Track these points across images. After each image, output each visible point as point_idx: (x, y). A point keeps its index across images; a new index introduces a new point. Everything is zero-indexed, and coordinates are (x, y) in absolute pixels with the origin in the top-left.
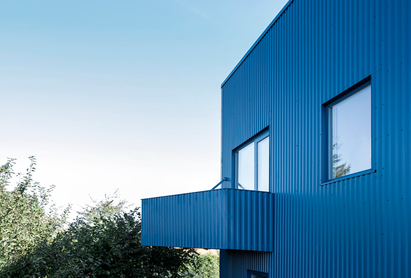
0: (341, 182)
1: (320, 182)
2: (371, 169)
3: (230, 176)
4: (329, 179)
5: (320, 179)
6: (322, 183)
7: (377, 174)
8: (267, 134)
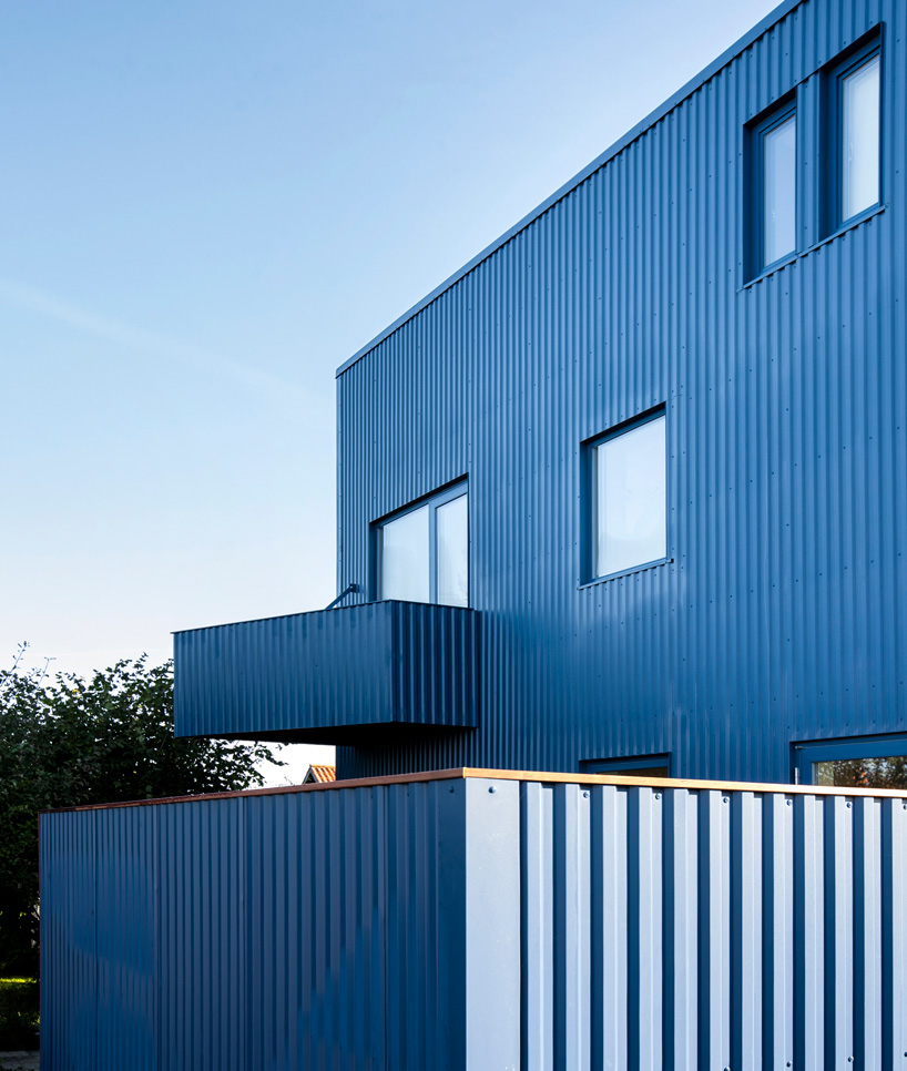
0: (616, 581)
1: (578, 583)
2: (666, 558)
3: (364, 582)
4: (594, 577)
5: (578, 577)
6: (581, 584)
7: (674, 566)
8: (463, 488)
